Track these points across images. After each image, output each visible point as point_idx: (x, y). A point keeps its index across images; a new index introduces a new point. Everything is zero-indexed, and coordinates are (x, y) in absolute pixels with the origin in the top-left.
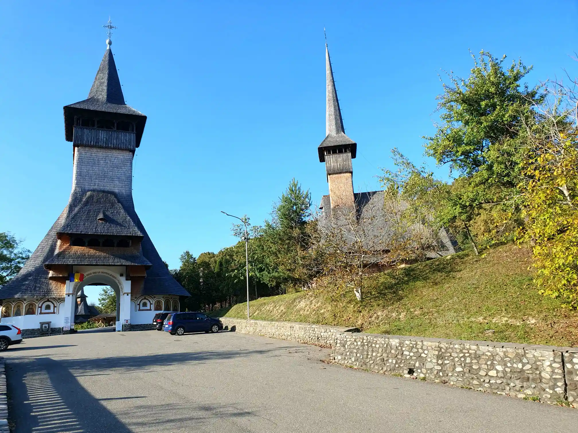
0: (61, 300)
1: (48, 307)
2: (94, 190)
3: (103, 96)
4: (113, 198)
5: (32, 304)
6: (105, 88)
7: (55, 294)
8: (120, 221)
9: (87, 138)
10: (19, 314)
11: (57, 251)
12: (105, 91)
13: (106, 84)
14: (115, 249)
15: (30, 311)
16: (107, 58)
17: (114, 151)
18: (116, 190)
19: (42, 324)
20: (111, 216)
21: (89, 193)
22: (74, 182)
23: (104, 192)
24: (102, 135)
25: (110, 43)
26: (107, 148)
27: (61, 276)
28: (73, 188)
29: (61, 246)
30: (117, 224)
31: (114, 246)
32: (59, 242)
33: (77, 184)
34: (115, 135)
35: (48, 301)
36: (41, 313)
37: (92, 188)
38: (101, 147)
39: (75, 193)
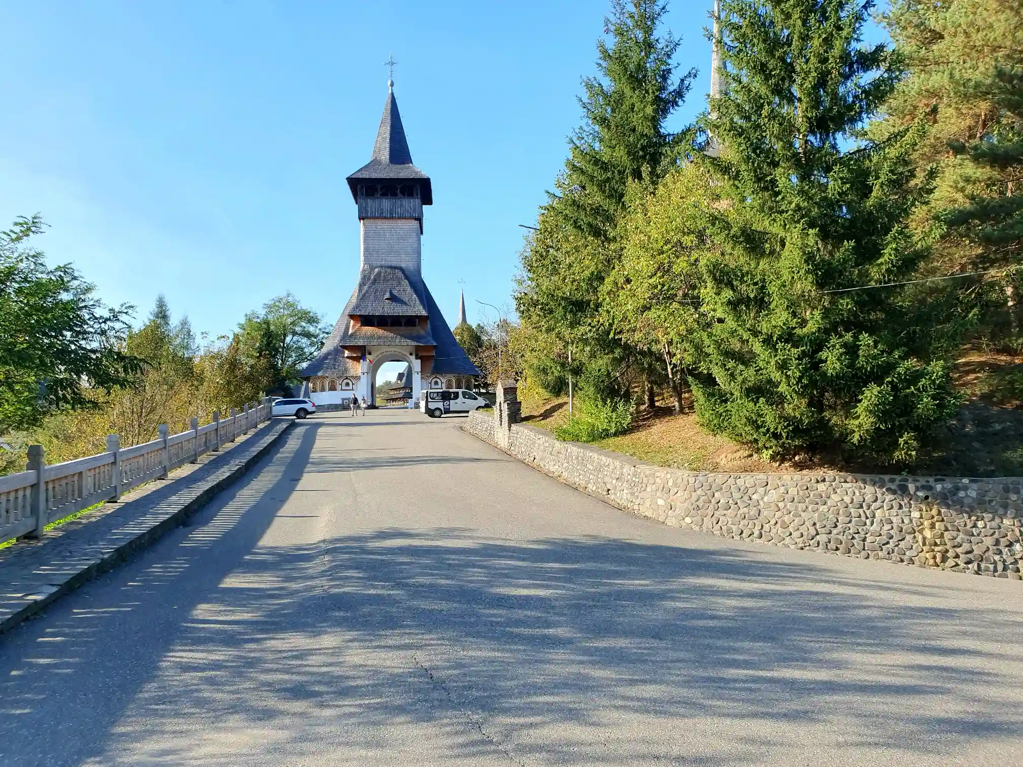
0: (358, 378)
1: (347, 384)
2: (381, 267)
3: (385, 156)
4: (400, 274)
5: (333, 382)
6: (388, 146)
7: (352, 372)
8: (406, 299)
9: (371, 210)
10: (323, 390)
11: (350, 332)
12: (388, 149)
13: (388, 140)
14: (403, 328)
15: (333, 388)
16: (389, 106)
17: (399, 221)
18: (403, 265)
19: (343, 399)
20: (396, 294)
21: (376, 270)
22: (362, 258)
23: (391, 267)
24: (386, 203)
25: (392, 85)
26: (392, 218)
27: (355, 355)
28: (362, 265)
29: (354, 326)
30: (402, 302)
31: (401, 326)
32: (352, 322)
33: (365, 260)
34: (399, 202)
35: (347, 378)
36: (342, 390)
37: (379, 264)
38: (386, 218)
39: (364, 270)
